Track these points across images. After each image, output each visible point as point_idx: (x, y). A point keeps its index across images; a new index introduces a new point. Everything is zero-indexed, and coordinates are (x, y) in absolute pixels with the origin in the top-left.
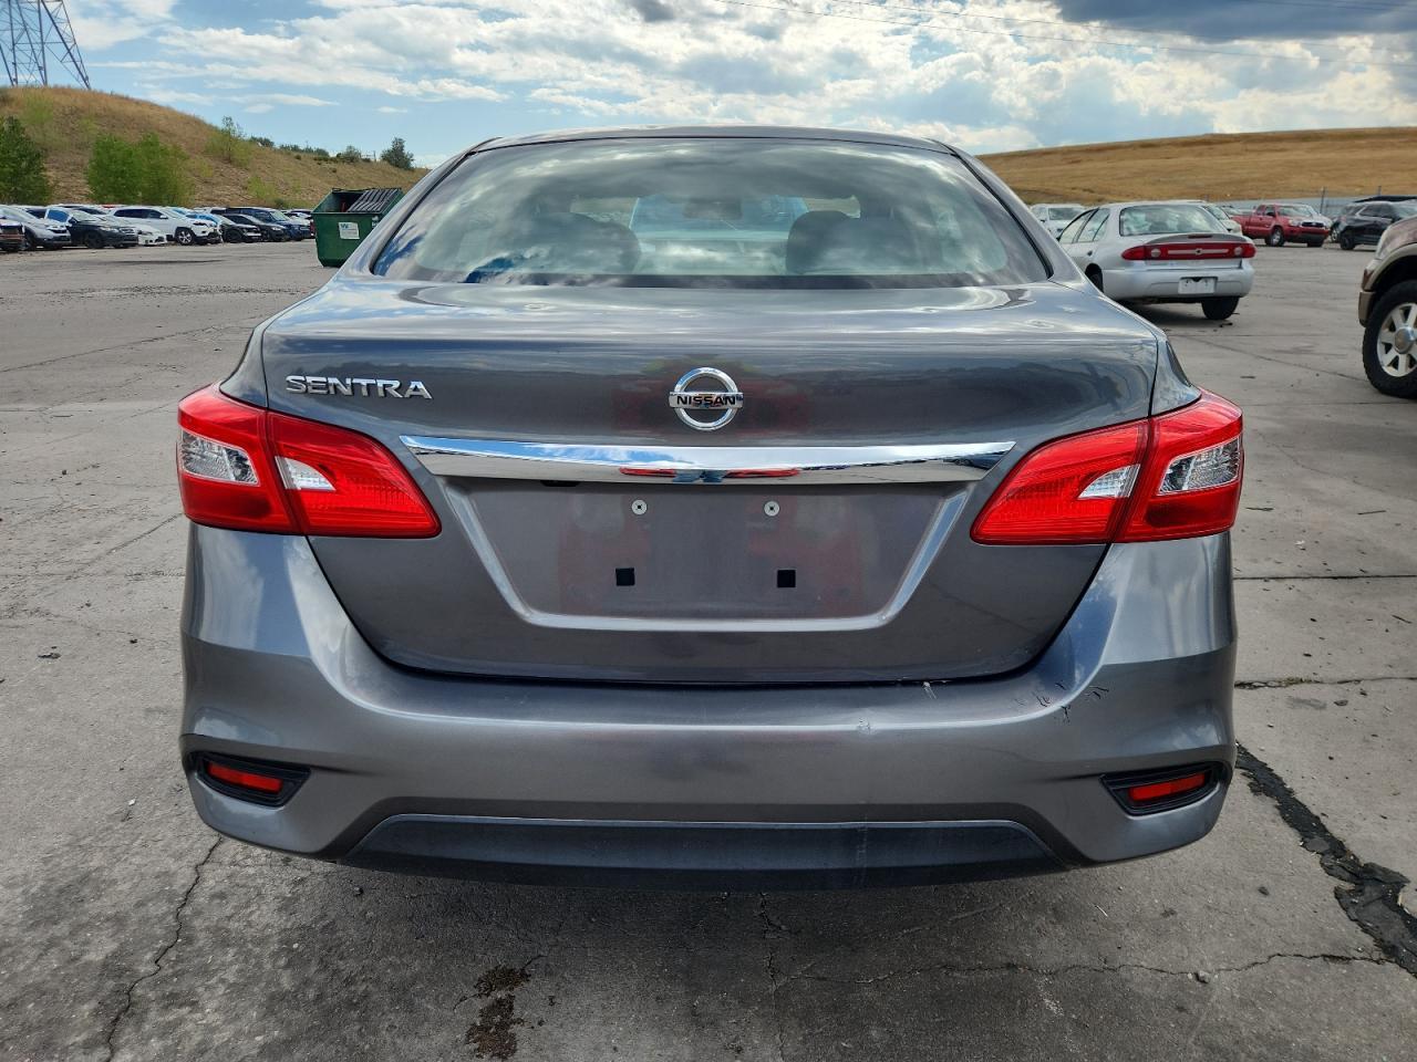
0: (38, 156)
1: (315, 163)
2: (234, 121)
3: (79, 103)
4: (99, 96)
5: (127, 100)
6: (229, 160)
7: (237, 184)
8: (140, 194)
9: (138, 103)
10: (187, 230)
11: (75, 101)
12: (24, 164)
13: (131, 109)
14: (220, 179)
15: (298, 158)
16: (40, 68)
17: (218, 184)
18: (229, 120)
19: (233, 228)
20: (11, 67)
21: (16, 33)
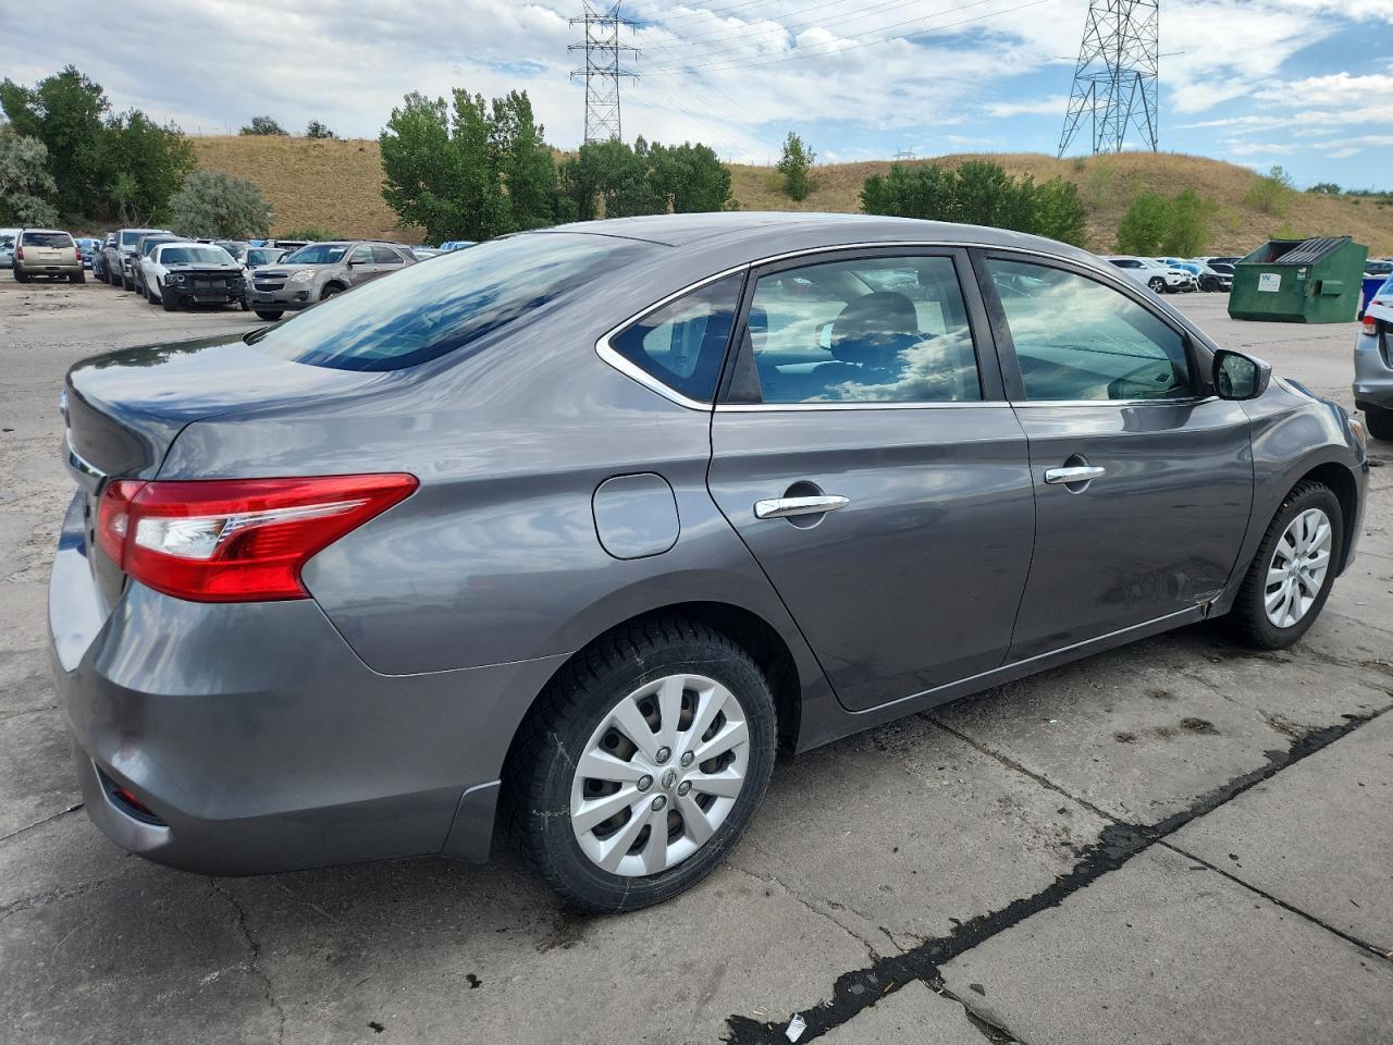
0: (1083, 213)
1: (1375, 206)
2: (1284, 170)
3: (1141, 164)
4: (1163, 156)
5: (1186, 157)
6: (1265, 210)
7: (1264, 233)
8: (1160, 245)
9: (1194, 160)
10: (1161, 279)
11: (1136, 163)
12: (1070, 221)
13: (1187, 166)
14: (1248, 228)
15: (1357, 203)
16: (1119, 137)
17: (1244, 233)
18: (1278, 169)
19: (1212, 277)
20: (1097, 137)
21: (1110, 109)
